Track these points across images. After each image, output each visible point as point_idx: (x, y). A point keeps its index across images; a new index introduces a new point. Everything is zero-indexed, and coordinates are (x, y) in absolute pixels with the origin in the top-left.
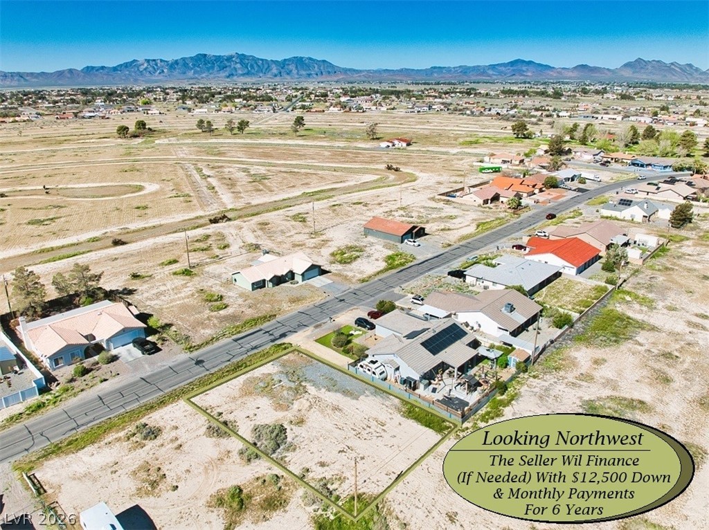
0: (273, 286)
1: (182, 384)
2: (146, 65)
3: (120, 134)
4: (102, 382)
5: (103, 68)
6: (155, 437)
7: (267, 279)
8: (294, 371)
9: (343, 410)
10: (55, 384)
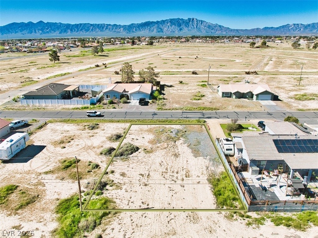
0: (235, 98)
1: (135, 119)
2: (293, 26)
3: (251, 46)
4: (113, 108)
5: (272, 28)
6: (92, 129)
7: (232, 93)
8: (185, 131)
9: (179, 158)
10: (98, 103)
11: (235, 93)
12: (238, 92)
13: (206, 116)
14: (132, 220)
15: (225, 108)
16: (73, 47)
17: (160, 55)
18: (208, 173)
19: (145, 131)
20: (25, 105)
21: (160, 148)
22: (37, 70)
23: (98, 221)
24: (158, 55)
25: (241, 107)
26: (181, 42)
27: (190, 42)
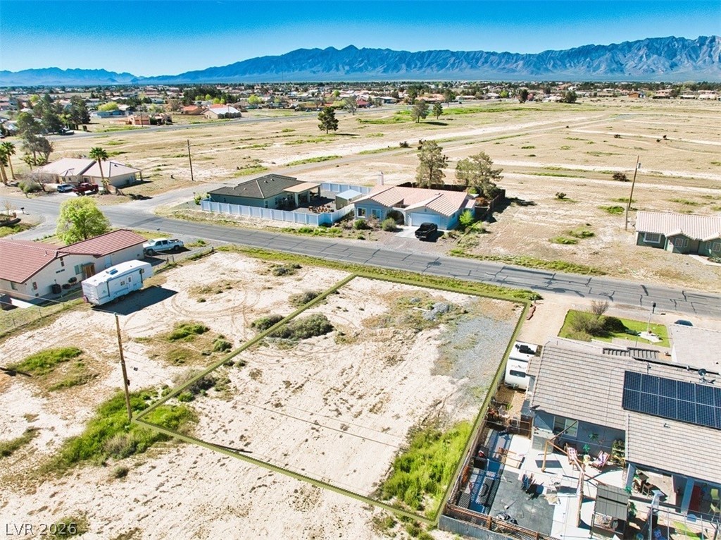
1: (385, 267)
4: (359, 238)
6: (279, 275)
7: (666, 236)
8: (466, 312)
9: (393, 368)
10: (336, 224)
11: (674, 239)
12: (681, 236)
13: (555, 285)
14: (195, 463)
15: (626, 271)
16: (389, 103)
17: (573, 127)
18: (426, 415)
19: (379, 296)
20: (207, 212)
21: (374, 338)
22: (285, 146)
23: (140, 446)
24: (568, 127)
25: (674, 277)
26: (655, 98)
27: (682, 98)
